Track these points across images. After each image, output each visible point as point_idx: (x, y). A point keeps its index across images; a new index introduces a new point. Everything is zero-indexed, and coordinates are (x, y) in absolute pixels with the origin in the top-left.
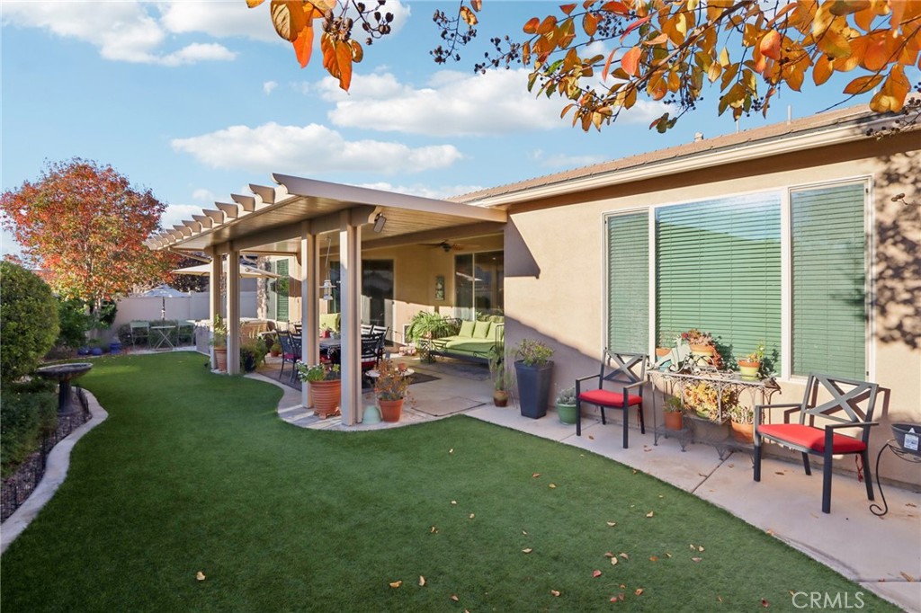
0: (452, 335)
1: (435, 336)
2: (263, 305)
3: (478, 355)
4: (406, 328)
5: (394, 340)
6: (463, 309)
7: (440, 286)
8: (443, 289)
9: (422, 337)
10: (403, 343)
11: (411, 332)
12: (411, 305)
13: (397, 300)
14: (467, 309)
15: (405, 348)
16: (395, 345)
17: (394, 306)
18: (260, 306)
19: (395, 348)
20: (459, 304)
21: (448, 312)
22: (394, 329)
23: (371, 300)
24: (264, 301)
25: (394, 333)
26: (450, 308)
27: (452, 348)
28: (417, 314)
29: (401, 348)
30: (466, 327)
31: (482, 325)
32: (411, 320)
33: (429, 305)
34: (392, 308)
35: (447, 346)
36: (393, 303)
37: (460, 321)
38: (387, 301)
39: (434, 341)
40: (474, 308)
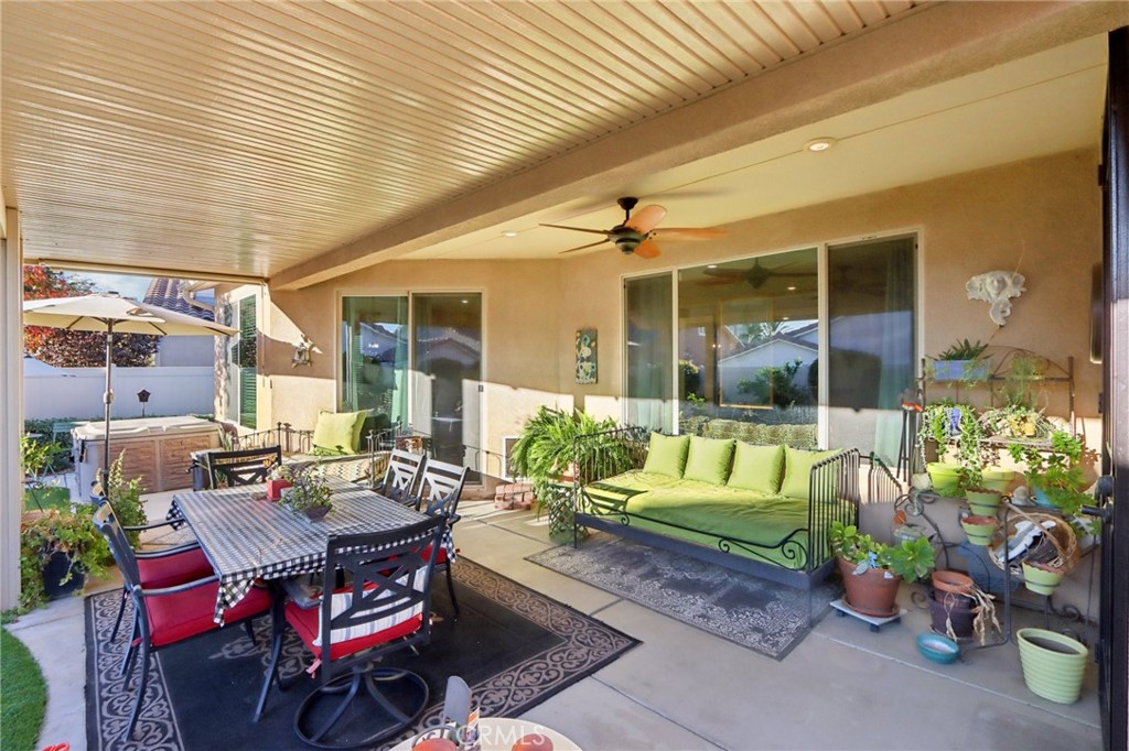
0: (628, 467)
1: (589, 475)
2: (222, 392)
3: (735, 550)
4: (510, 443)
5: (484, 471)
6: (641, 404)
7: (586, 352)
8: (593, 358)
9: (555, 476)
10: (504, 478)
11: (524, 456)
12: (523, 392)
13: (490, 381)
14: (655, 404)
15: (508, 490)
16: (484, 481)
17: (484, 395)
18: (218, 394)
19: (484, 489)
20: (632, 392)
21: (607, 410)
22: (485, 446)
23: (433, 381)
24: (223, 383)
25: (484, 456)
26: (612, 399)
27: (647, 513)
28: (535, 415)
29: (500, 490)
30: (660, 451)
31: (708, 451)
32: (521, 428)
33: (558, 392)
34: (478, 400)
35: (629, 508)
36: (481, 389)
37: (641, 434)
38: (467, 384)
39: (589, 490)
40: (676, 402)
